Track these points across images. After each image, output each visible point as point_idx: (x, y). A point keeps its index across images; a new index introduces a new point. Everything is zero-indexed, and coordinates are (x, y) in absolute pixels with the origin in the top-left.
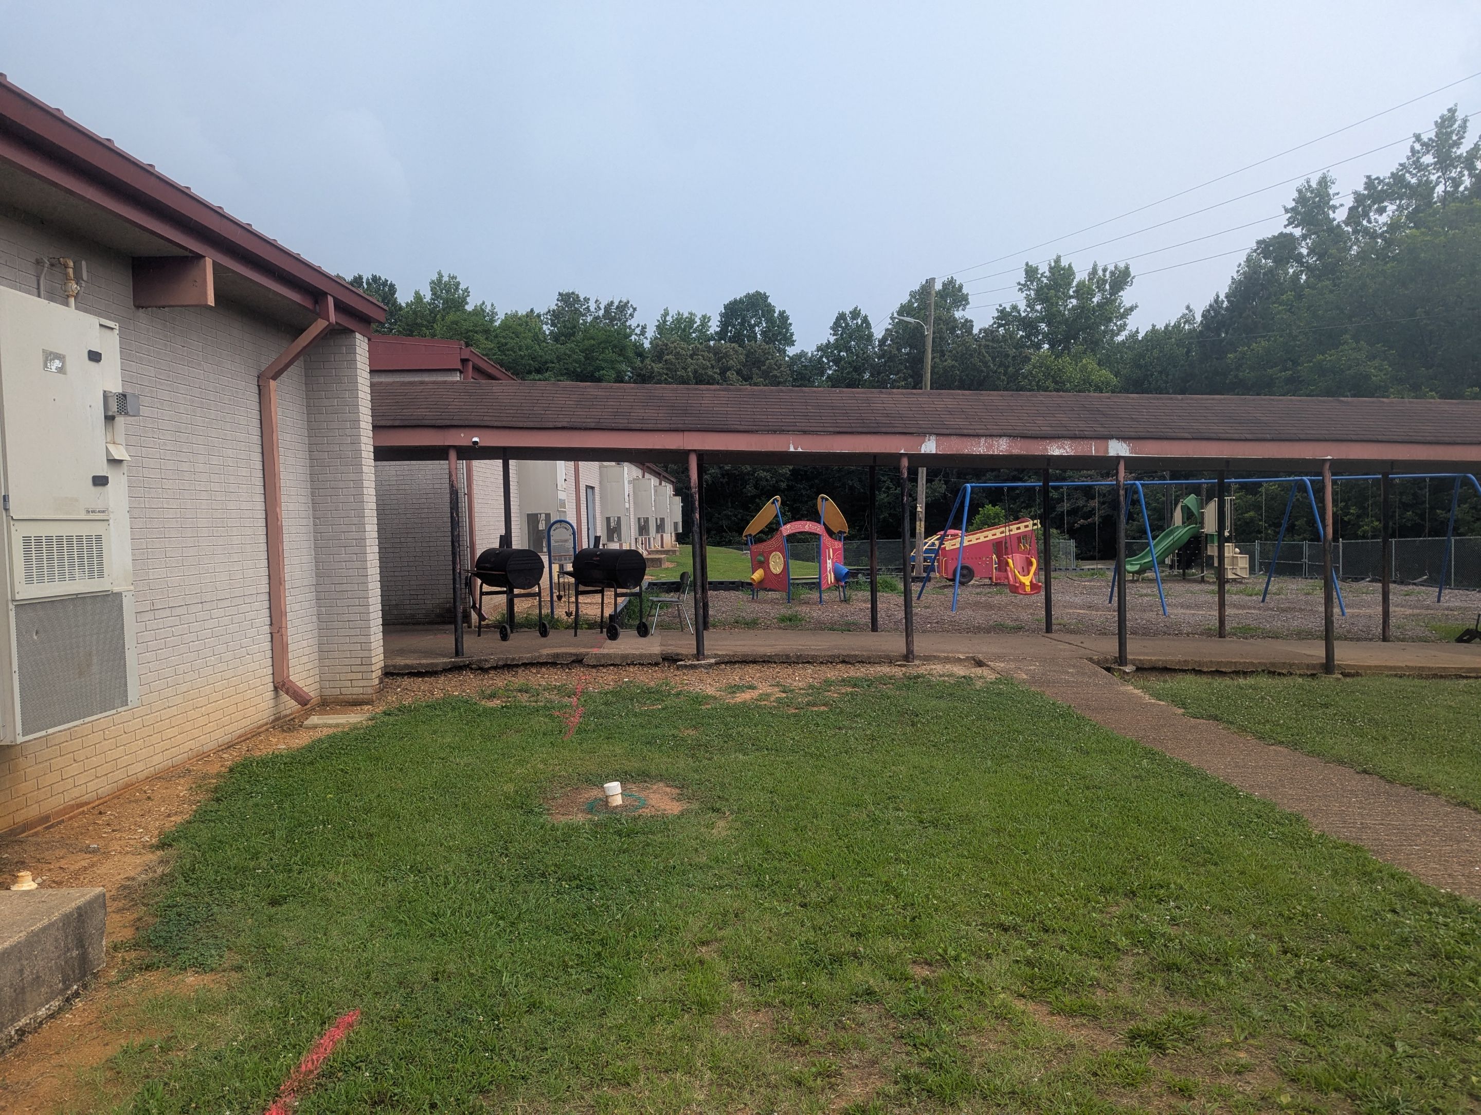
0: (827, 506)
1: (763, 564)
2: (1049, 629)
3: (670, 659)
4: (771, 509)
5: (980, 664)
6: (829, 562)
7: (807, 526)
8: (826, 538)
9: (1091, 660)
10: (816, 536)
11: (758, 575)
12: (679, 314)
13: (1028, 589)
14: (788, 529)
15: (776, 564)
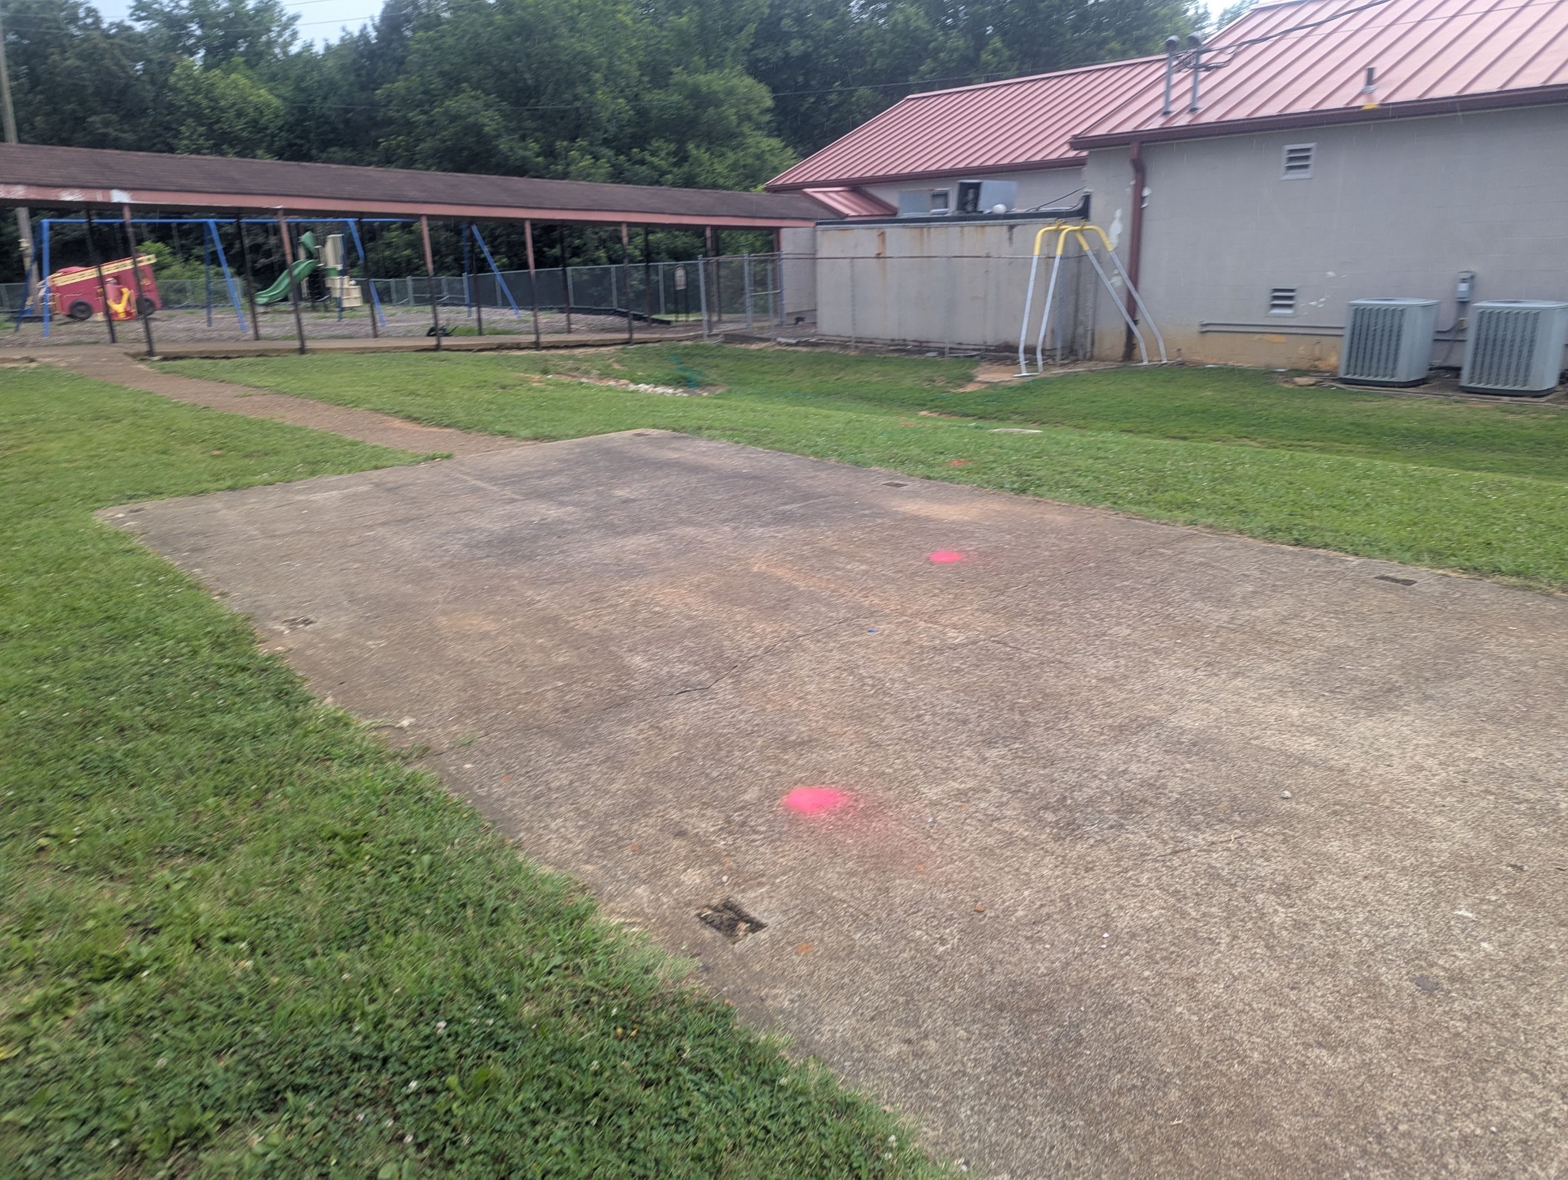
2: (114, 340)
5: (32, 361)
9: (127, 354)
13: (122, 316)
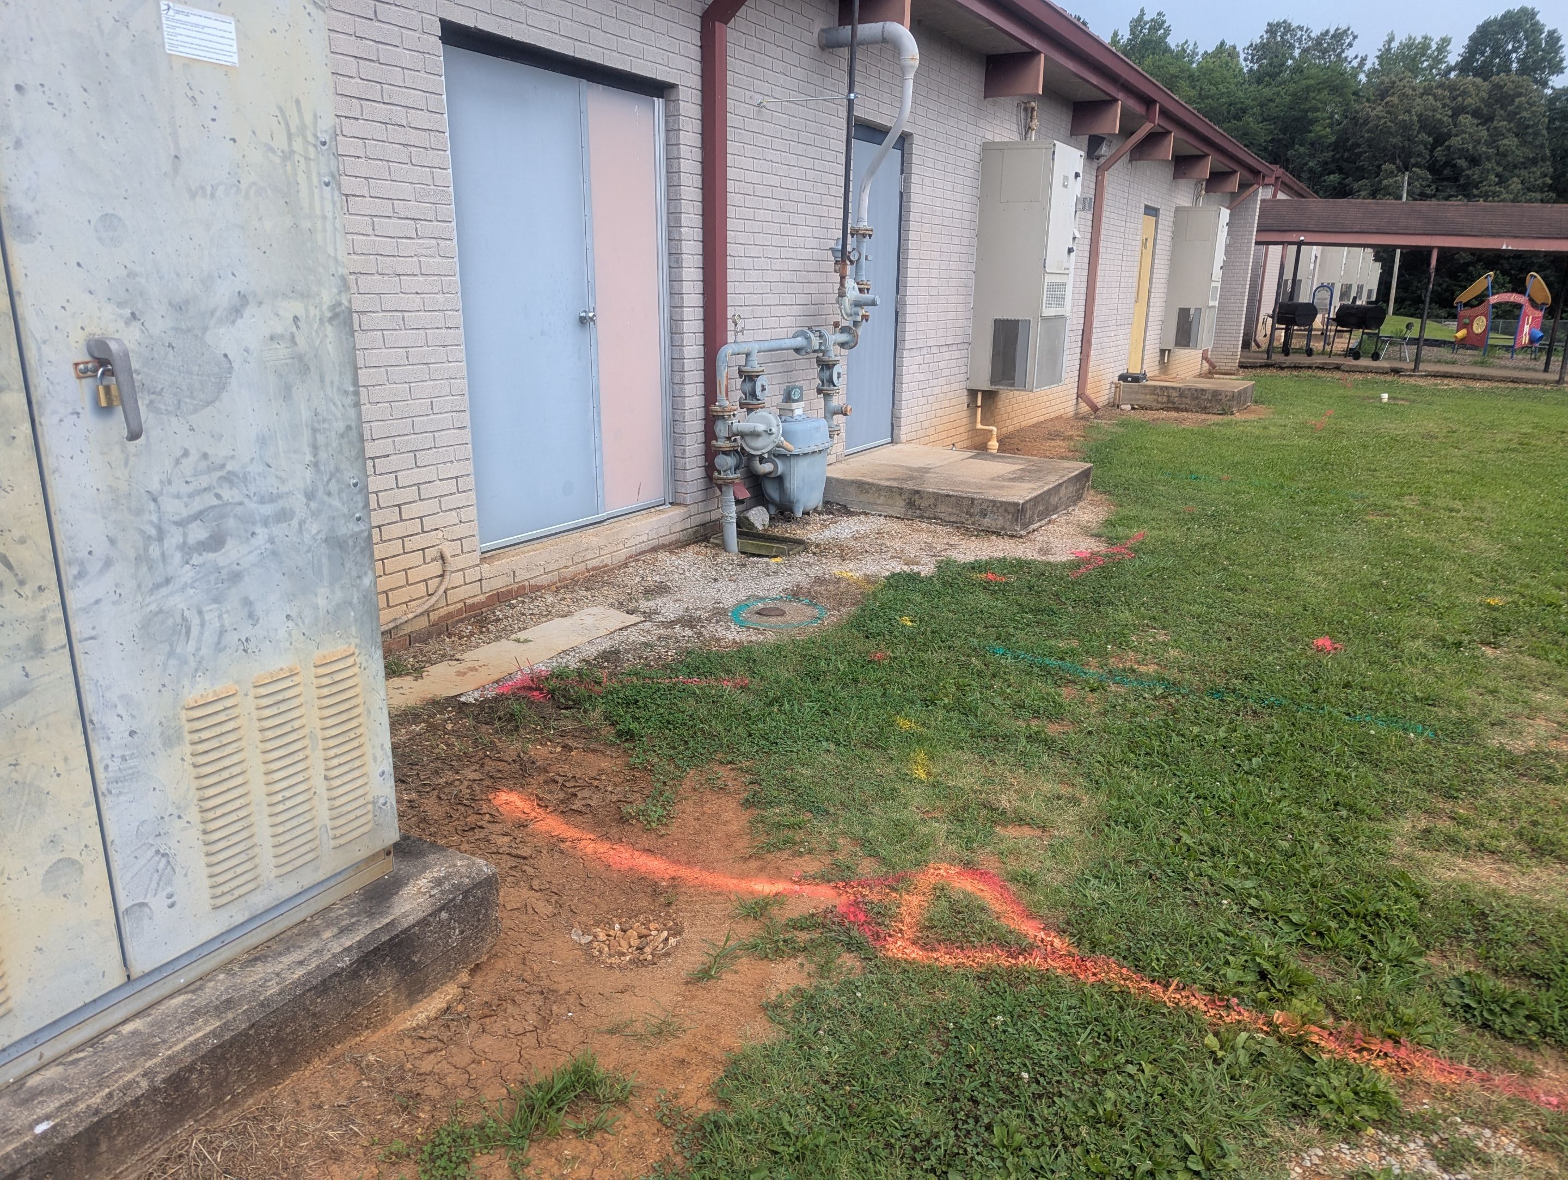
0: (1536, 283)
1: (1469, 326)
3: (1396, 371)
4: (1485, 281)
6: (1526, 328)
7: (1514, 298)
8: (1527, 308)
10: (1519, 306)
11: (1462, 333)
12: (1410, 38)
14: (1494, 299)
15: (1479, 326)
